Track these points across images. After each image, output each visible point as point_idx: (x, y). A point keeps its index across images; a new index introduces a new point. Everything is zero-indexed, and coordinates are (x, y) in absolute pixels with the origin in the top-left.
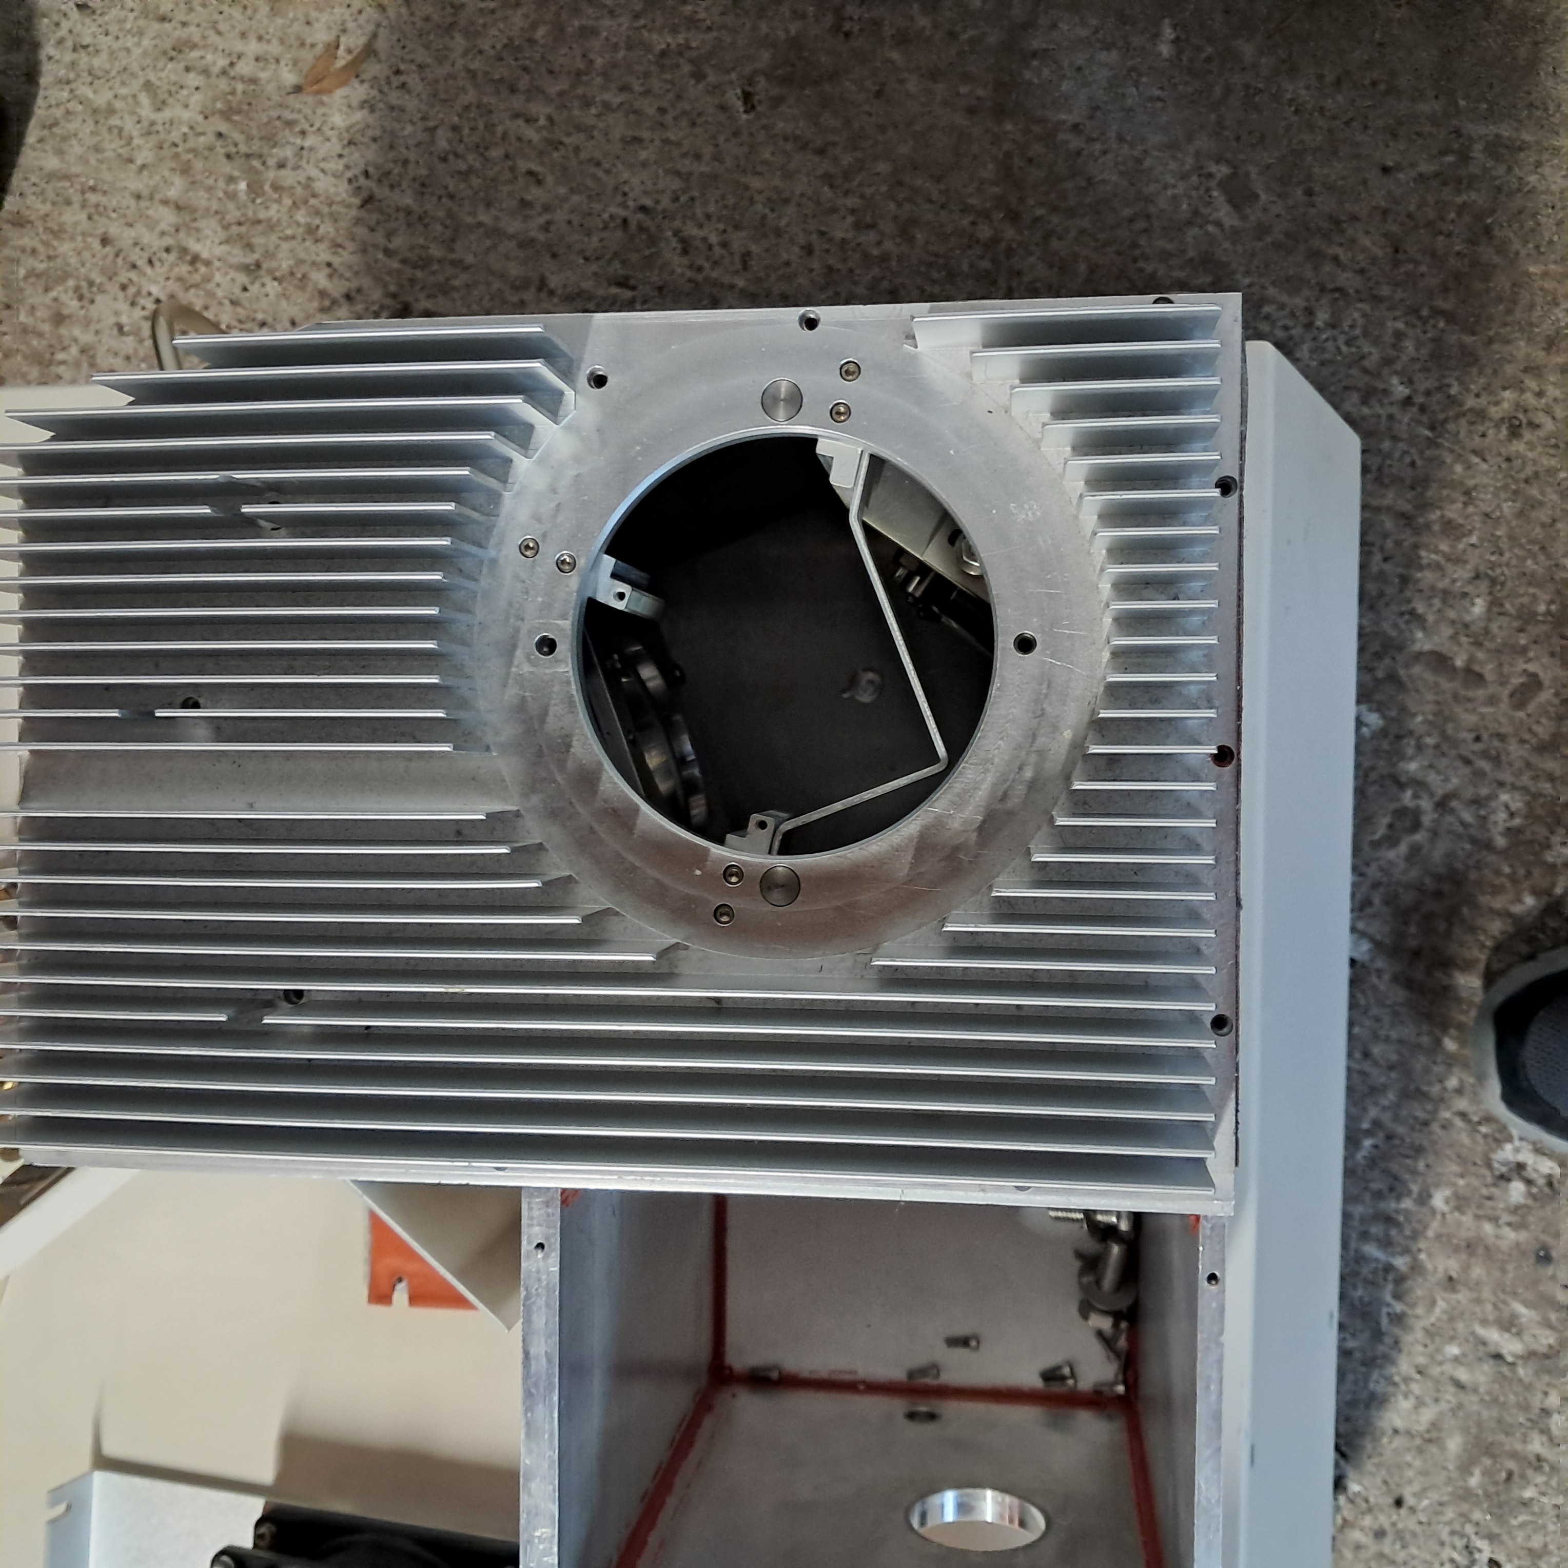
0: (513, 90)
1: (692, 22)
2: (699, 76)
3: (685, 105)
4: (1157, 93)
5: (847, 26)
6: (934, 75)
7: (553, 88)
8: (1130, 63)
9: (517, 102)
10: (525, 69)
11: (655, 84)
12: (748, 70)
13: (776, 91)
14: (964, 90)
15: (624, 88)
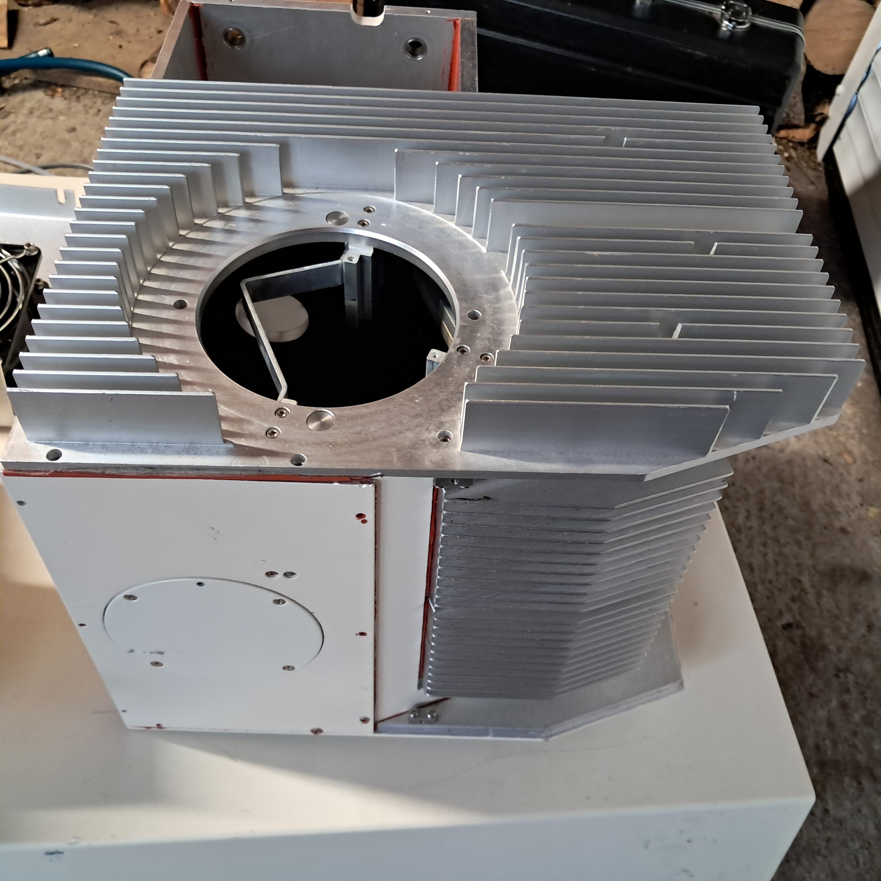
0: (761, 510)
1: (819, 595)
2: (793, 599)
3: (776, 593)
4: (861, 861)
5: (841, 675)
6: (831, 725)
7: (767, 528)
8: (872, 842)
9: (754, 512)
10: (772, 515)
11: (783, 578)
12: (804, 624)
13: (797, 640)
14: (828, 742)
15: (777, 563)
